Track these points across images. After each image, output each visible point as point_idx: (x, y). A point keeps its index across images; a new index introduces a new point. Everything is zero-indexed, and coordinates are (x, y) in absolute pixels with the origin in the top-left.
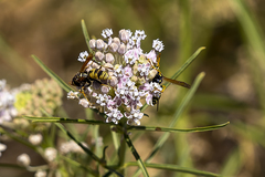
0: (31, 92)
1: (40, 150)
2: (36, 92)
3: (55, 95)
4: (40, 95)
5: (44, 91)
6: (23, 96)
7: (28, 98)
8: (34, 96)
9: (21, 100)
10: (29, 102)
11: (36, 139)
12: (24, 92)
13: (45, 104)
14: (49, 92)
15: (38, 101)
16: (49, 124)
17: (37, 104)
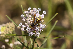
0: (5, 26)
1: (8, 44)
2: (7, 26)
3: (13, 27)
4: (8, 27)
5: (9, 26)
6: (3, 28)
7: (4, 28)
8: (6, 28)
9: (2, 29)
10: (5, 29)
11: (7, 41)
12: (3, 26)
13: (10, 30)
14: (11, 26)
15: (8, 29)
16: (11, 36)
17: (7, 30)
